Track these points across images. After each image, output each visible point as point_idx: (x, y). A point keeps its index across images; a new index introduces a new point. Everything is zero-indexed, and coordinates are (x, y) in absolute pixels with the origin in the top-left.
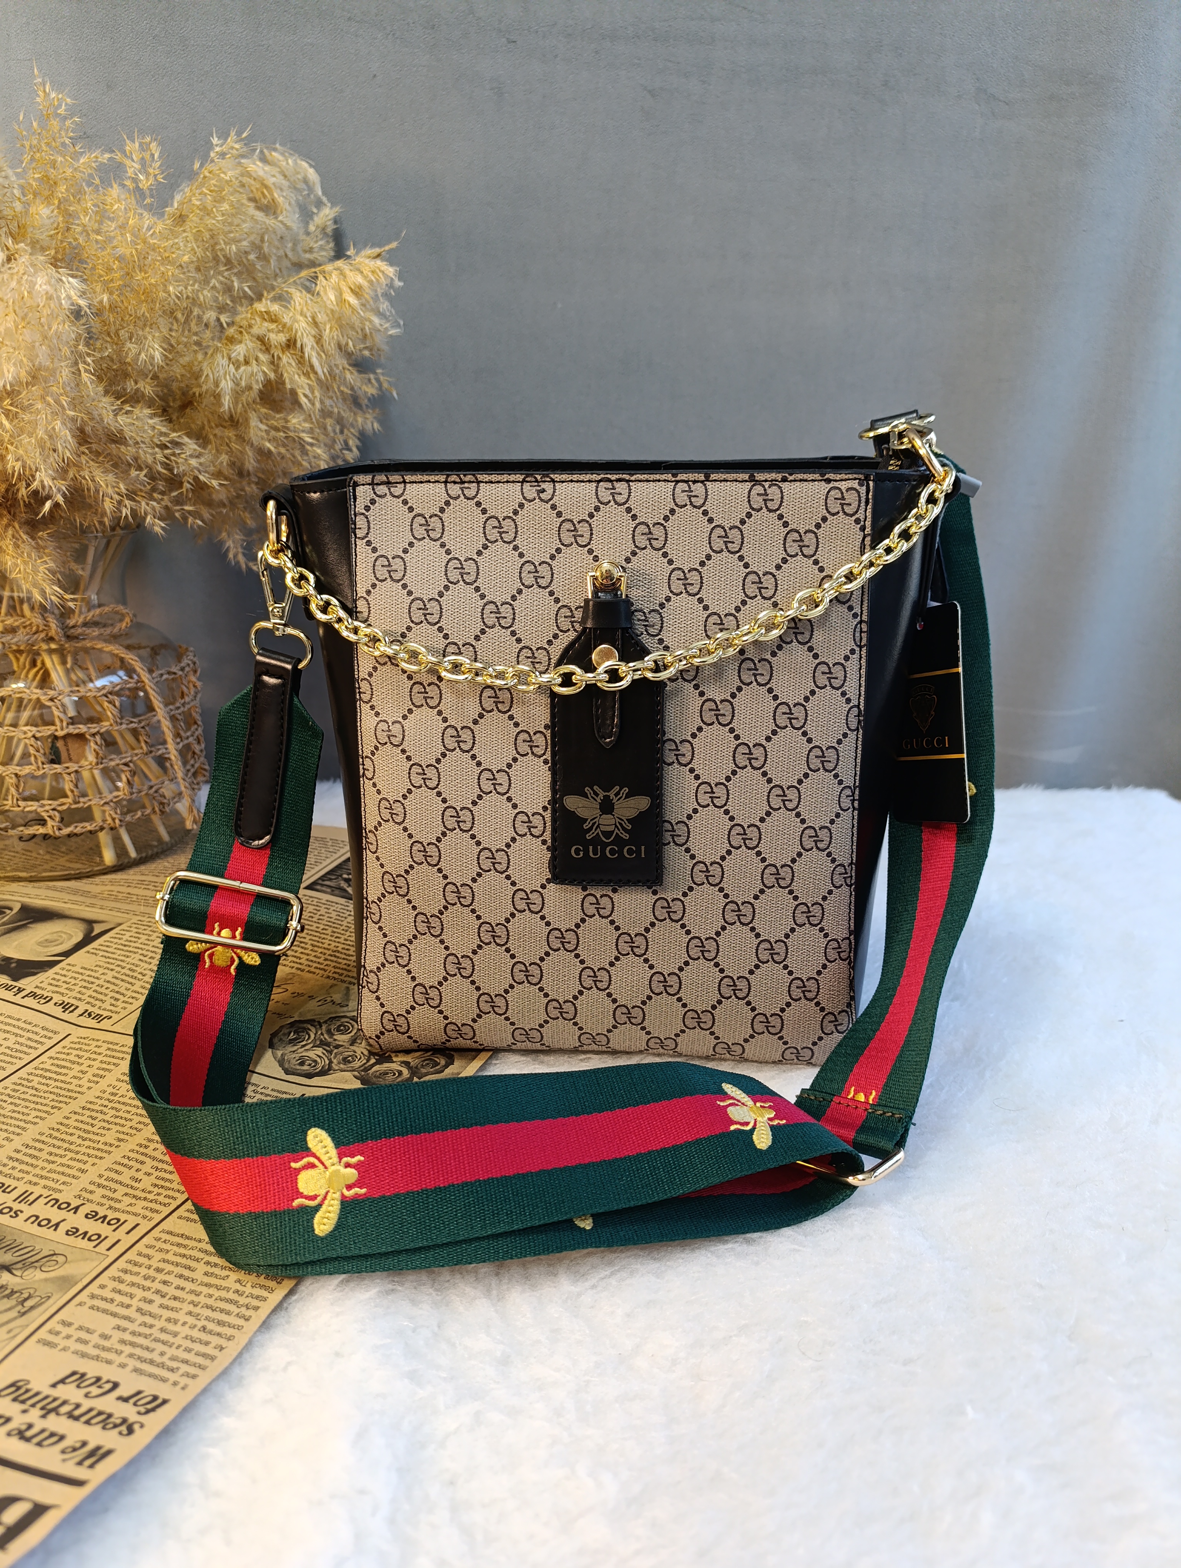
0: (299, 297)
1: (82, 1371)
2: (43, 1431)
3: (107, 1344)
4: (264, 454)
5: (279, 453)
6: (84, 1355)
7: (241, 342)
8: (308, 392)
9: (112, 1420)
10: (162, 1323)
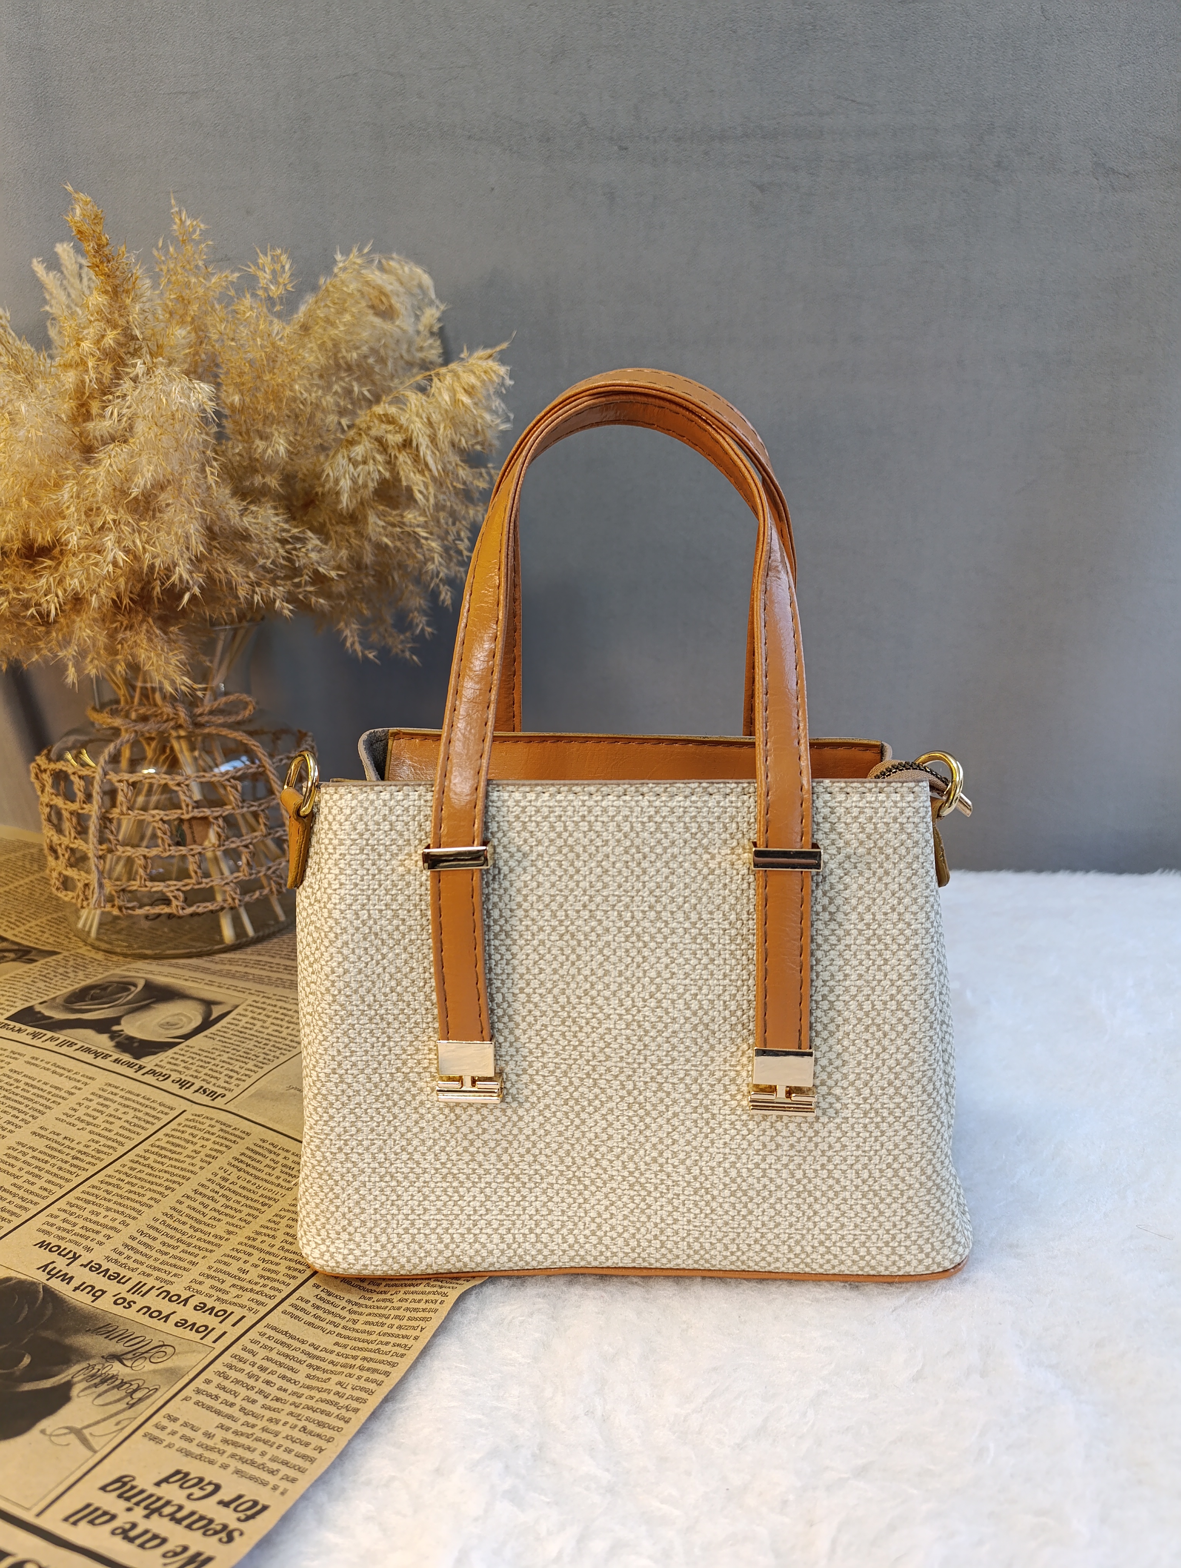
0: (414, 399)
1: (185, 1470)
2: (146, 1532)
3: (210, 1443)
4: (381, 548)
5: (395, 547)
6: (188, 1454)
7: (359, 443)
8: (422, 489)
9: (212, 1526)
10: (264, 1423)
